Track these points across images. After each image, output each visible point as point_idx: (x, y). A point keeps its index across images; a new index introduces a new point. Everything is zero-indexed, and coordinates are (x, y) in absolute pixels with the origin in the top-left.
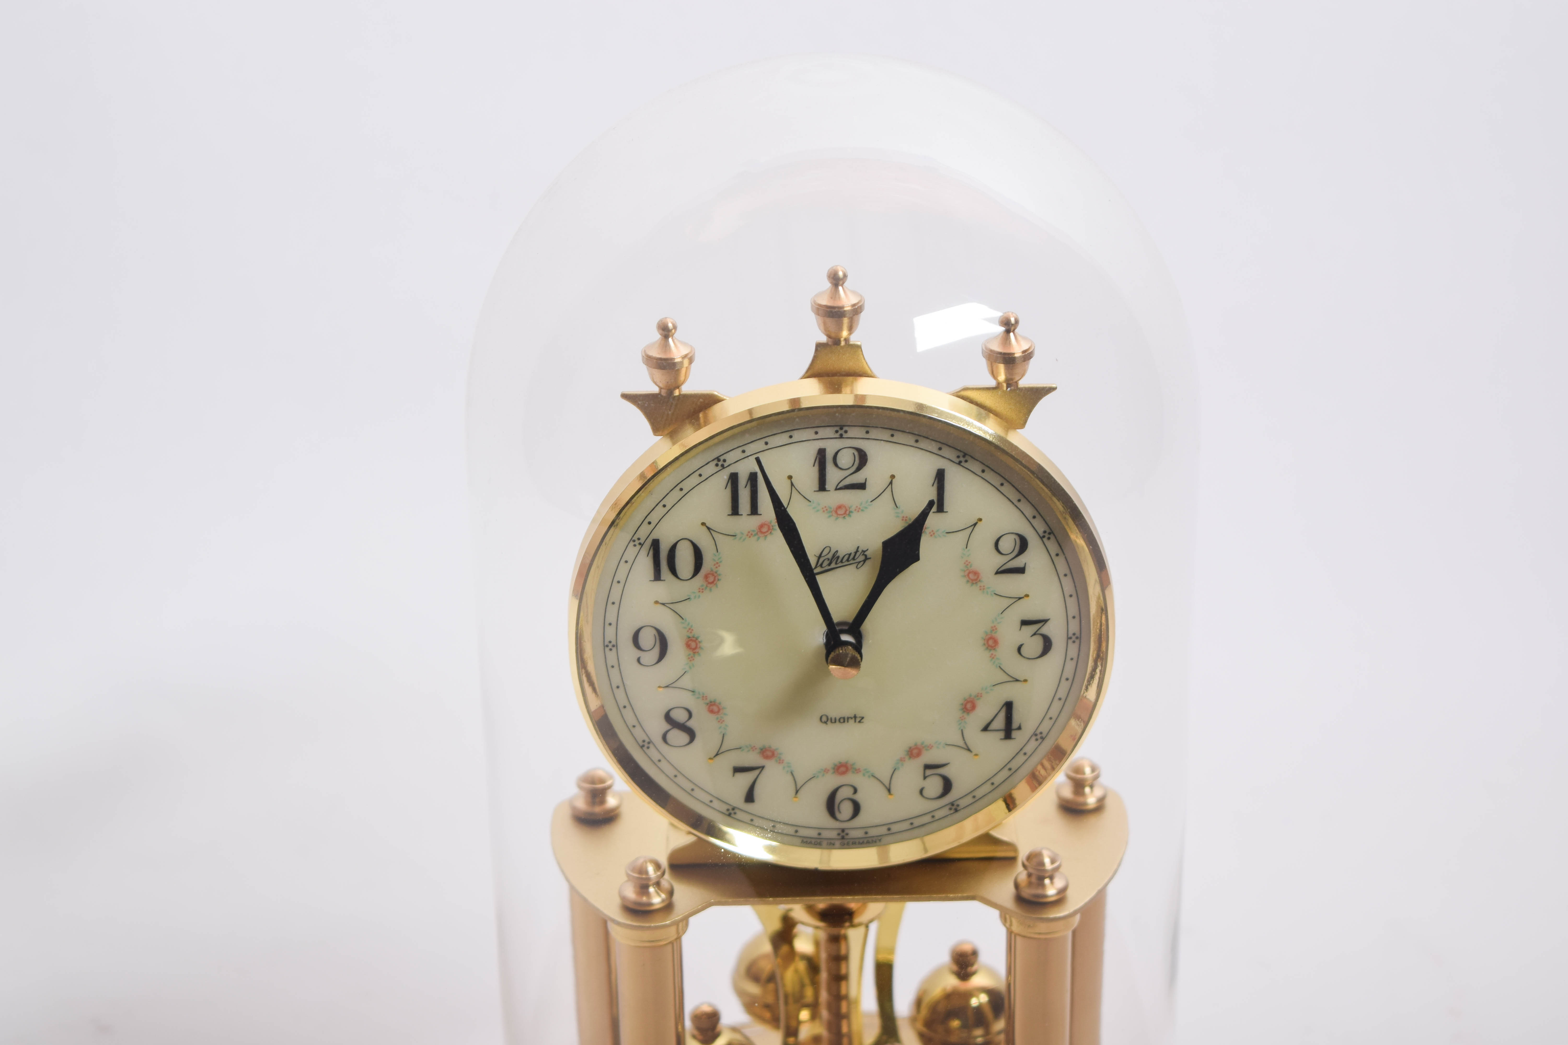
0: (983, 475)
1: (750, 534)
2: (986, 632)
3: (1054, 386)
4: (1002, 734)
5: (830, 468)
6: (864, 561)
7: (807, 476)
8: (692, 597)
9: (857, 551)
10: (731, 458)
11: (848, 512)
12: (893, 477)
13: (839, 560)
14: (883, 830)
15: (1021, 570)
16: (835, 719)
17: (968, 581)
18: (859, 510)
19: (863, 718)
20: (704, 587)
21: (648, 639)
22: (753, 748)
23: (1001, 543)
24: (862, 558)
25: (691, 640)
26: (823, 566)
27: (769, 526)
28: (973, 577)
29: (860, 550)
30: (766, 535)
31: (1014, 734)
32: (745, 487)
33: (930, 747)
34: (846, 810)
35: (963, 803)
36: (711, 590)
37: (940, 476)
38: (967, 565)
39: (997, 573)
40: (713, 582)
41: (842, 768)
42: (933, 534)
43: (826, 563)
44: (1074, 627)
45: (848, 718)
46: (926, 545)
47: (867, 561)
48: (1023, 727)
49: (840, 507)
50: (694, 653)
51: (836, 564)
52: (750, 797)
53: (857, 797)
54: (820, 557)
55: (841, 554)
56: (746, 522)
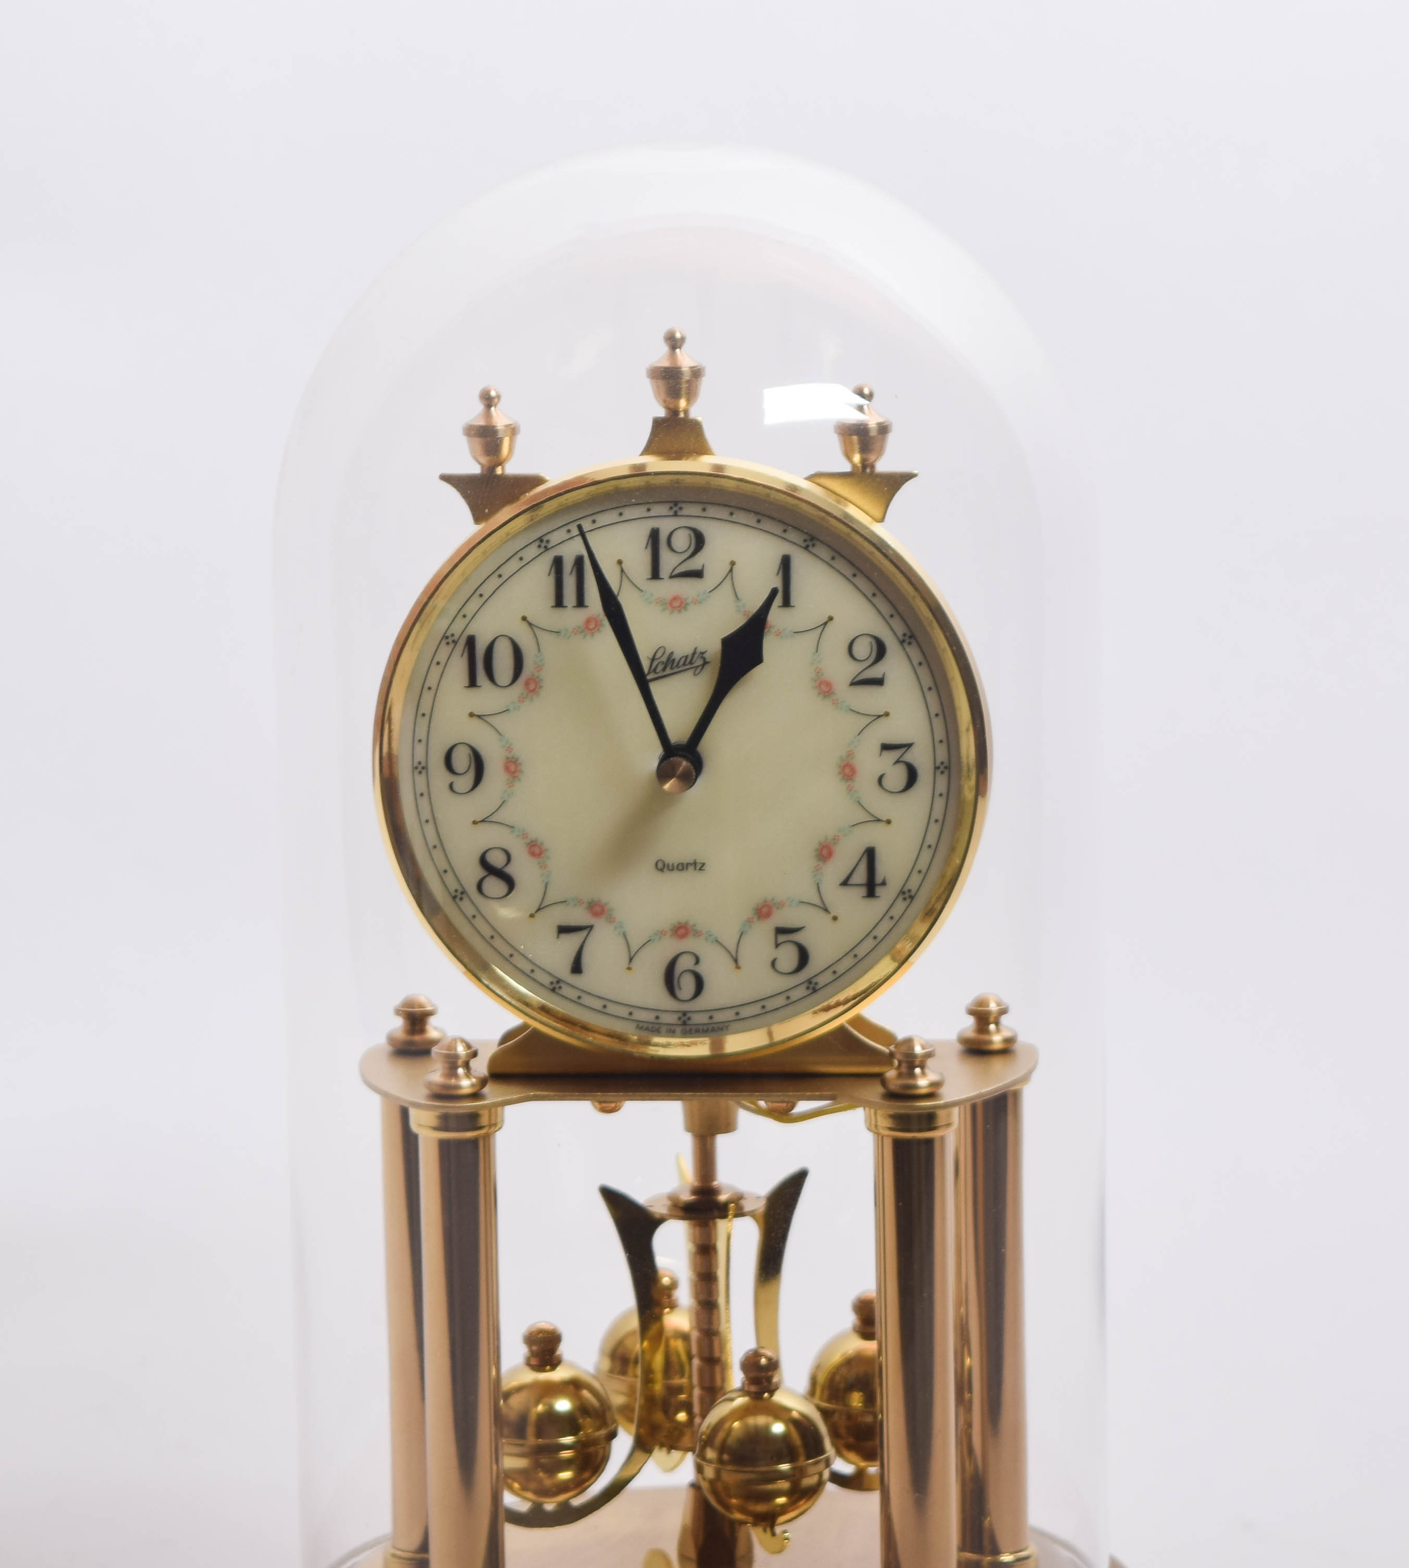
0: (833, 563)
1: (577, 631)
2: (841, 758)
3: (915, 472)
4: (863, 891)
5: (665, 554)
6: (703, 666)
7: (639, 562)
8: (511, 708)
9: (695, 653)
10: (555, 538)
11: (683, 605)
12: (733, 563)
13: (675, 664)
14: (729, 1015)
15: (879, 682)
16: (673, 865)
17: (820, 693)
18: (697, 602)
19: (704, 864)
20: (524, 696)
21: (461, 760)
22: (580, 902)
23: (855, 647)
24: (699, 662)
25: (510, 762)
26: (657, 671)
27: (595, 622)
28: (825, 689)
29: (698, 652)
30: (591, 632)
31: (879, 891)
32: (571, 574)
33: (781, 905)
34: (687, 986)
35: (822, 980)
36: (532, 699)
37: (786, 564)
38: (818, 673)
39: (851, 684)
40: (533, 690)
41: (681, 930)
42: (778, 634)
43: (660, 668)
44: (942, 755)
45: (688, 864)
46: (770, 645)
47: (706, 666)
48: (887, 881)
49: (675, 599)
50: (514, 777)
51: (672, 669)
52: (577, 967)
53: (700, 969)
54: (653, 660)
55: (677, 656)
56: (572, 617)
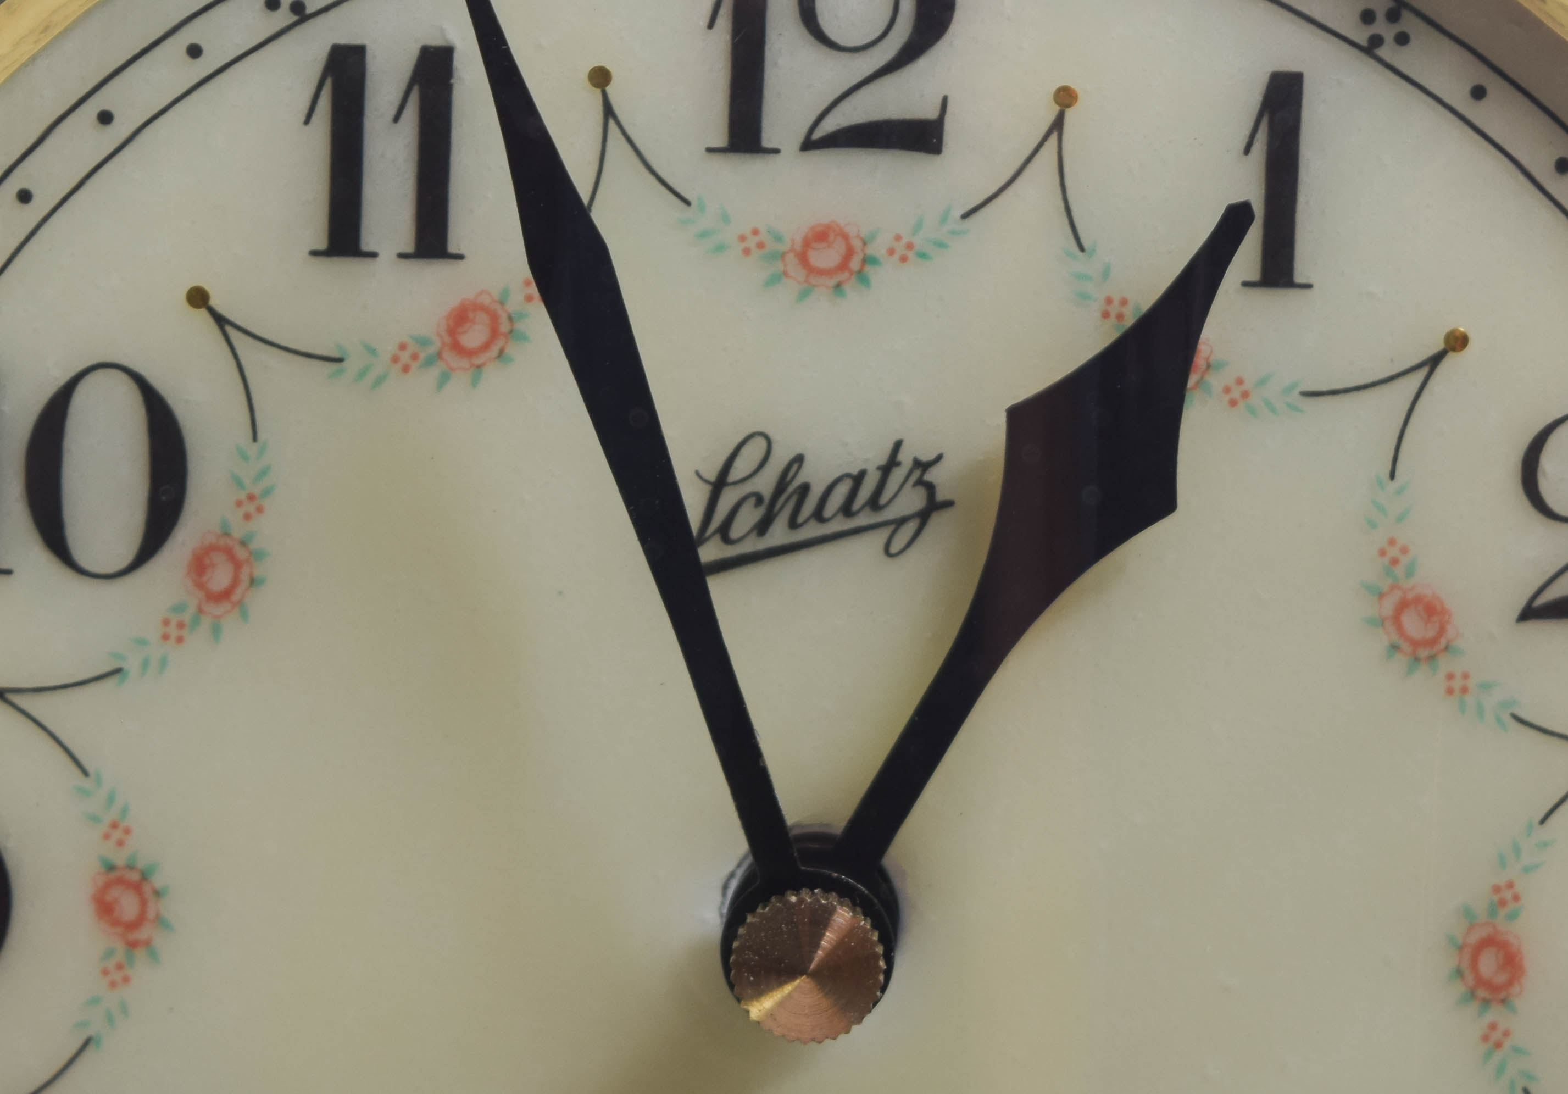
0: (1476, 112)
1: (409, 356)
2: (1467, 912)
5: (786, 50)
6: (924, 516)
7: (677, 79)
8: (132, 665)
9: (892, 463)
11: (855, 264)
12: (1065, 97)
13: (809, 507)
17: (1395, 648)
18: (907, 253)
20: (187, 617)
23: (1549, 463)
24: (912, 501)
25: (120, 881)
26: (735, 533)
27: (494, 318)
28: (1417, 626)
29: (906, 457)
30: (477, 361)
32: (396, 119)
36: (216, 631)
38: (1395, 562)
39: (1530, 613)
40: (224, 595)
42: (1239, 397)
43: (748, 517)
49: (821, 235)
50: (133, 945)
51: (793, 524)
54: (719, 485)
55: (817, 474)
56: (393, 297)
